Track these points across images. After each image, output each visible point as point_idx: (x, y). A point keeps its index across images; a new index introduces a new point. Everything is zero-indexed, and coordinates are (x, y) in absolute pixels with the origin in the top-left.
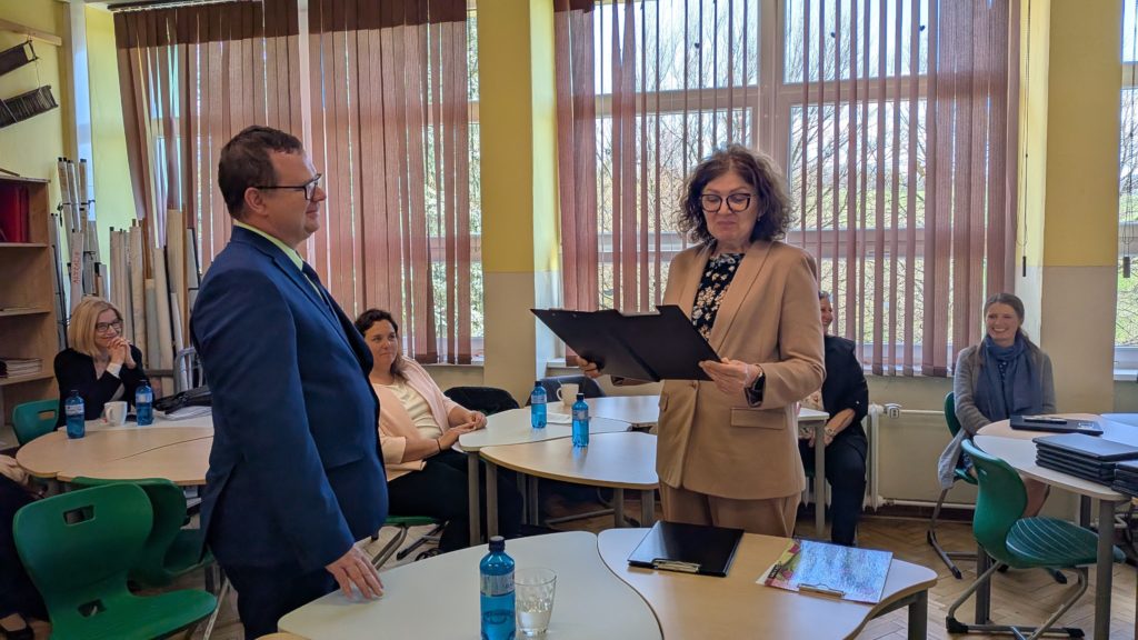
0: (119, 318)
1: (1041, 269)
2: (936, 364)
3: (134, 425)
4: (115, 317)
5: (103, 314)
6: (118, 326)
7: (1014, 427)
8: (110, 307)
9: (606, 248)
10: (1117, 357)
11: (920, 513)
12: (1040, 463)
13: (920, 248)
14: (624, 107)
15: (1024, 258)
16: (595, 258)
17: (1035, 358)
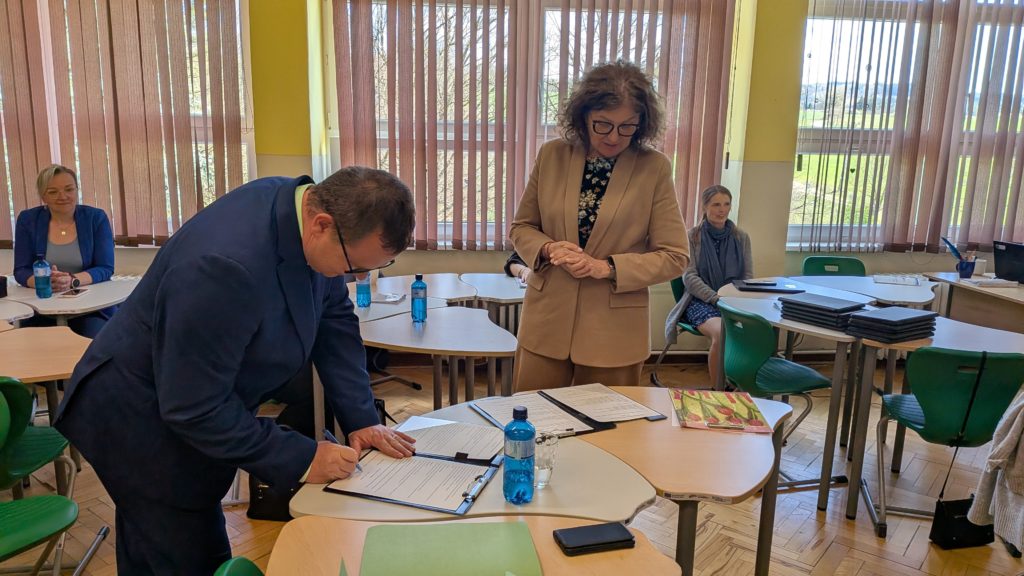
1: (742, 164)
7: (742, 289)
10: (790, 234)
12: (785, 316)
15: (728, 154)
16: (374, 144)
17: (739, 237)
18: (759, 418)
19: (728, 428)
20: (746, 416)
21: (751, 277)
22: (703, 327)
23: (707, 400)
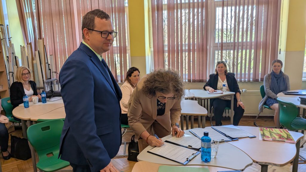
0: (29, 72)
1: (285, 52)
2: (256, 78)
3: (41, 103)
4: (28, 72)
5: (24, 71)
6: (29, 74)
8: (26, 69)
9: (166, 49)
10: (304, 75)
11: (249, 117)
13: (253, 47)
14: (171, 8)
15: (280, 49)
16: (163, 52)
17: (285, 77)
18: (291, 138)
19: (279, 141)
20: (286, 137)
21: (290, 90)
22: (272, 107)
23: (272, 131)
